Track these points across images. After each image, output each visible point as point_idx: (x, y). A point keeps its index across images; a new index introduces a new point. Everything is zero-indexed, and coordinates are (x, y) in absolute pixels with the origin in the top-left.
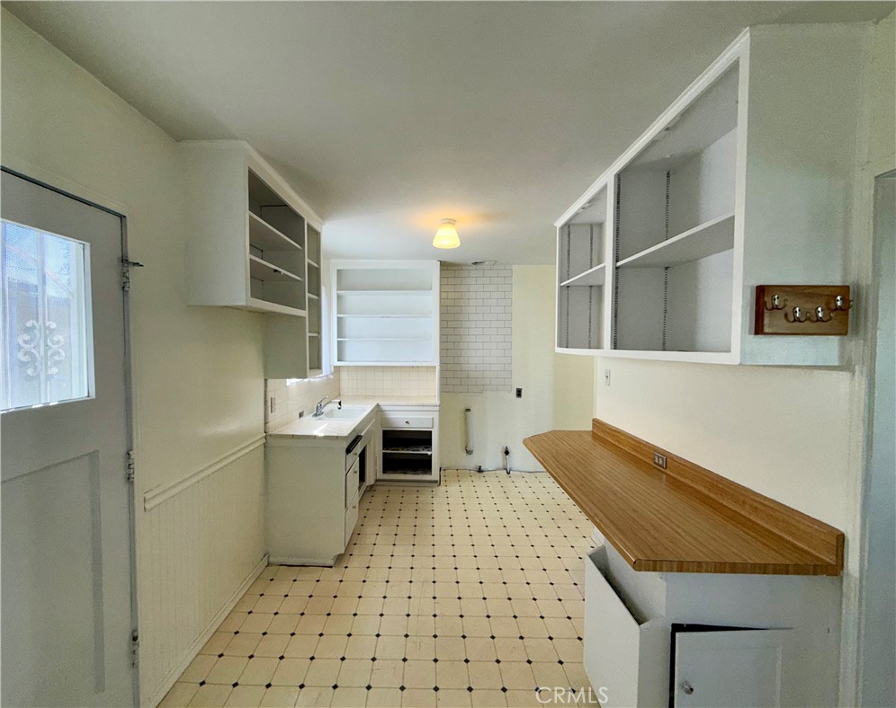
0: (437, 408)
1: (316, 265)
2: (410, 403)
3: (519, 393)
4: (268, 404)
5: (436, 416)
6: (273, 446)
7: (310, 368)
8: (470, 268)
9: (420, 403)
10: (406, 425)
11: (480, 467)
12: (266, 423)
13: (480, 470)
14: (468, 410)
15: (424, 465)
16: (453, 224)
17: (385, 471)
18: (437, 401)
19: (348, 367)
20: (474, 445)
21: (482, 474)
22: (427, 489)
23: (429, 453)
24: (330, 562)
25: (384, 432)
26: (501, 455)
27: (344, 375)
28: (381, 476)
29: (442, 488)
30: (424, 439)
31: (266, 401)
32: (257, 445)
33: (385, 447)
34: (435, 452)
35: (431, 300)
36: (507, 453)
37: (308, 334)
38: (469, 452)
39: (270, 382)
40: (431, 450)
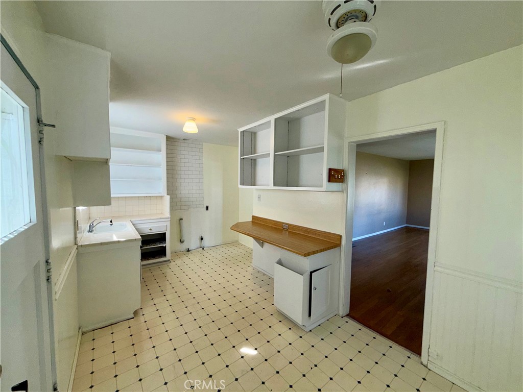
0: (169, 219)
2: (152, 218)
3: (207, 208)
4: (76, 225)
5: (168, 224)
6: (86, 253)
8: (181, 141)
9: (159, 217)
10: (150, 231)
11: (188, 249)
12: (75, 238)
13: (188, 251)
14: (181, 219)
18: (168, 216)
20: (185, 238)
21: (189, 252)
22: (164, 265)
23: (164, 245)
24: (133, 316)
26: (198, 241)
29: (173, 263)
31: (75, 223)
34: (168, 244)
35: (161, 157)
36: (202, 239)
38: (182, 242)
39: (77, 209)
40: (165, 243)
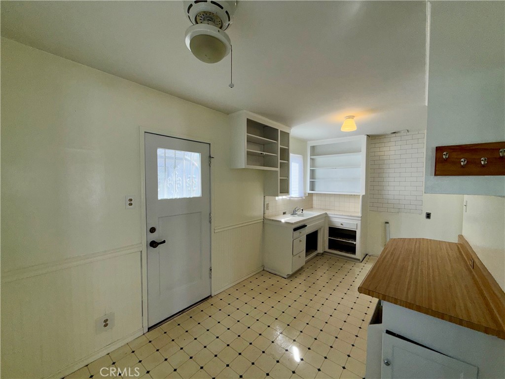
0: (360, 219)
1: (287, 148)
2: (344, 214)
3: (428, 216)
4: (266, 207)
5: (359, 223)
6: (267, 224)
7: (280, 193)
8: (390, 136)
9: (350, 215)
10: (341, 226)
12: (264, 214)
14: (387, 223)
15: (352, 249)
16: (353, 118)
17: (330, 248)
18: (360, 215)
19: (317, 194)
22: (352, 262)
23: (355, 243)
24: (286, 277)
25: (330, 228)
27: (315, 198)
28: (327, 249)
29: (362, 264)
30: (352, 235)
31: (264, 205)
32: (260, 221)
33: (330, 236)
34: (358, 243)
35: (361, 158)
37: (279, 178)
39: (267, 198)
40: (356, 241)
